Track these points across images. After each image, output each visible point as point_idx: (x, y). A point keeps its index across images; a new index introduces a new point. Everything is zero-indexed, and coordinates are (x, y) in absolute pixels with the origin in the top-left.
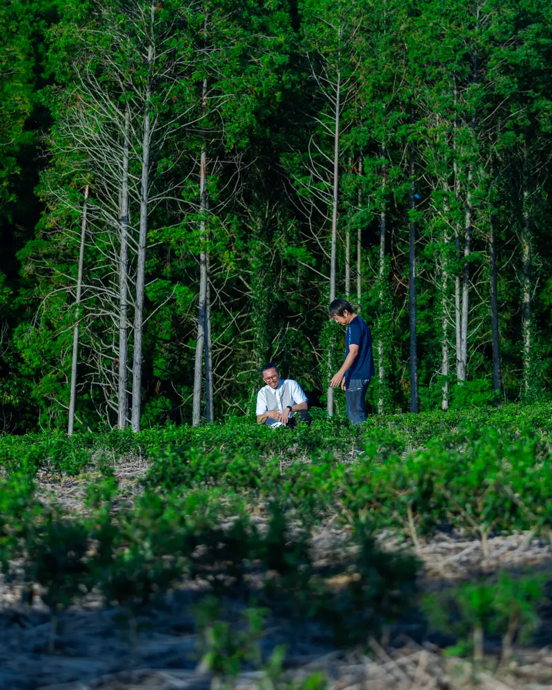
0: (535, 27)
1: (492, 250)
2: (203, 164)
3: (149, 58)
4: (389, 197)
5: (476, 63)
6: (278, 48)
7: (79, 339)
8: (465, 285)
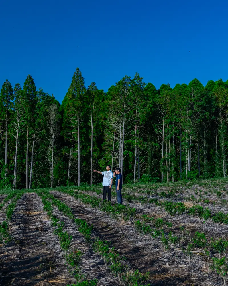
0: (205, 97)
1: (198, 143)
2: (136, 127)
3: (124, 106)
4: (175, 133)
5: (192, 105)
6: (151, 103)
7: (113, 162)
8: (190, 151)
